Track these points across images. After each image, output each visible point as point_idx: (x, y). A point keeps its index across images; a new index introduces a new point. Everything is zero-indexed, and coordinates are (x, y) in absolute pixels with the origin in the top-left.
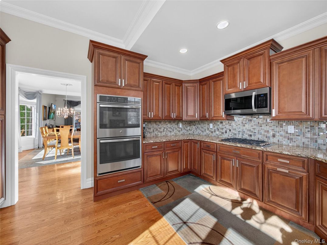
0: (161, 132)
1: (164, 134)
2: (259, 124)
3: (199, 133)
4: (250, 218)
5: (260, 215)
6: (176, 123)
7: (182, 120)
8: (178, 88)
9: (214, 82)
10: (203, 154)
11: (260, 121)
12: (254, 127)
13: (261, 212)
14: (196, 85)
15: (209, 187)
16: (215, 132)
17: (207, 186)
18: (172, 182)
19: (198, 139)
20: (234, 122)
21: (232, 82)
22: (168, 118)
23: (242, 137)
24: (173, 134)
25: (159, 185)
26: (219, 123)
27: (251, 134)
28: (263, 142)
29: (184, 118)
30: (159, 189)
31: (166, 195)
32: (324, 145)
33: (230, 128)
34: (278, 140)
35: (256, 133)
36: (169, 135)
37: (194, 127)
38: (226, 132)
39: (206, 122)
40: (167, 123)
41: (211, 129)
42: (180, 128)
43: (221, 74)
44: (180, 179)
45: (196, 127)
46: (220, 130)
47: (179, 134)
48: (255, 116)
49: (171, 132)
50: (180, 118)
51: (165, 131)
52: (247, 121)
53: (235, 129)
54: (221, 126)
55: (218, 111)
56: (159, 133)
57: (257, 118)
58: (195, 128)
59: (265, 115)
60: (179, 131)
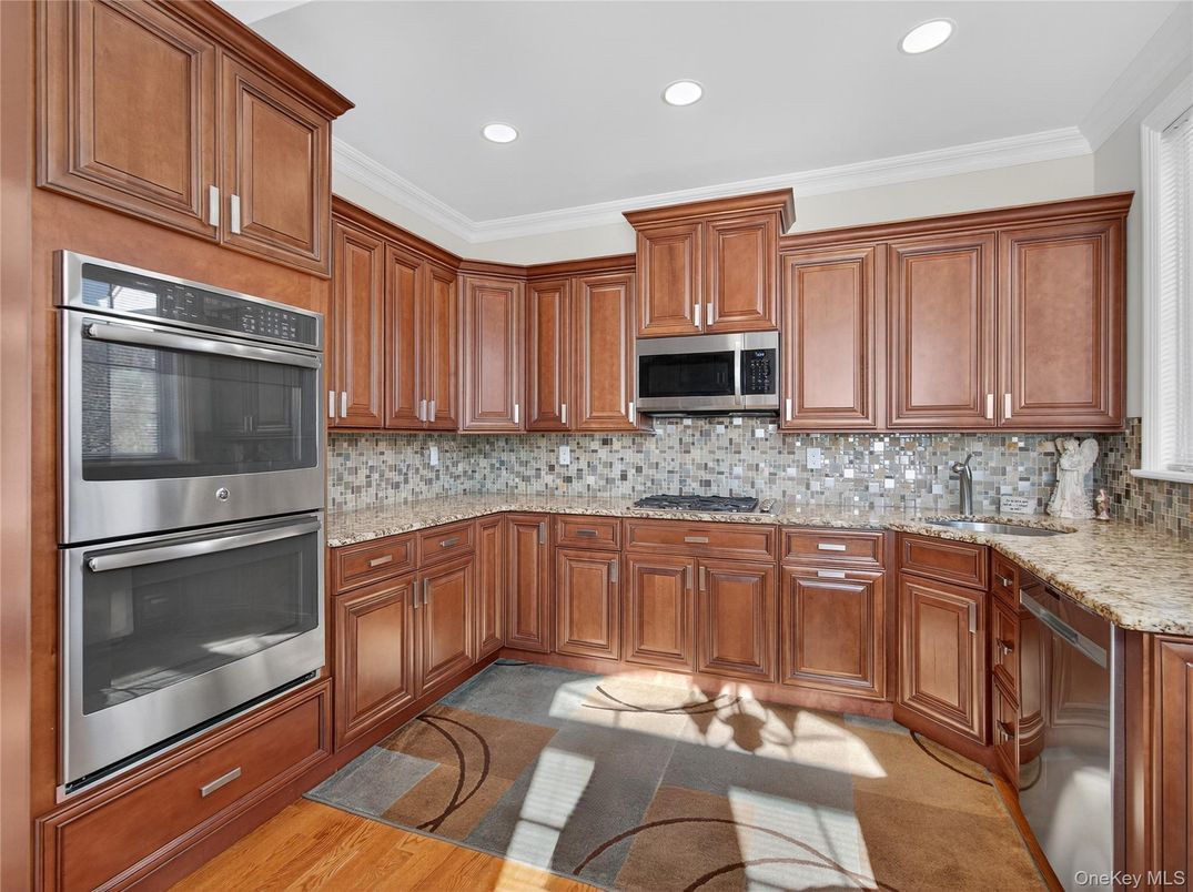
0: (356, 490)
1: (367, 497)
2: (731, 444)
3: (511, 483)
4: (759, 743)
5: (774, 725)
6: (416, 446)
7: (455, 430)
8: (442, 290)
9: (592, 285)
10: (564, 566)
11: (735, 434)
12: (720, 455)
13: (770, 713)
14: (515, 287)
15: (598, 688)
16: (580, 477)
17: (588, 687)
18: (447, 710)
19: (539, 510)
20: (654, 439)
21: (666, 299)
22: (405, 423)
23: (681, 489)
24: (403, 495)
25: (402, 742)
26: (595, 445)
27: (707, 477)
28: (748, 500)
29: (467, 422)
30: (410, 759)
31: (462, 775)
32: (882, 495)
33: (639, 459)
34: (784, 492)
35: (722, 473)
36: (391, 500)
37: (483, 463)
38: (624, 477)
39: (543, 443)
40: (382, 446)
41: (562, 466)
42: (433, 467)
43: (625, 263)
44: (471, 689)
45: (494, 461)
46: (600, 468)
47: (429, 496)
48: (721, 419)
49: (396, 486)
50: (449, 425)
51: (374, 484)
52: (698, 434)
53: (657, 464)
54: (603, 453)
55: (609, 397)
56: (349, 496)
57: (726, 427)
58: (492, 466)
59: (749, 417)
60: (429, 482)
